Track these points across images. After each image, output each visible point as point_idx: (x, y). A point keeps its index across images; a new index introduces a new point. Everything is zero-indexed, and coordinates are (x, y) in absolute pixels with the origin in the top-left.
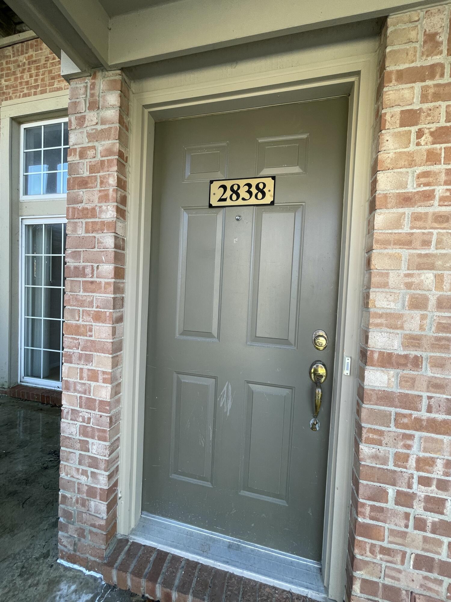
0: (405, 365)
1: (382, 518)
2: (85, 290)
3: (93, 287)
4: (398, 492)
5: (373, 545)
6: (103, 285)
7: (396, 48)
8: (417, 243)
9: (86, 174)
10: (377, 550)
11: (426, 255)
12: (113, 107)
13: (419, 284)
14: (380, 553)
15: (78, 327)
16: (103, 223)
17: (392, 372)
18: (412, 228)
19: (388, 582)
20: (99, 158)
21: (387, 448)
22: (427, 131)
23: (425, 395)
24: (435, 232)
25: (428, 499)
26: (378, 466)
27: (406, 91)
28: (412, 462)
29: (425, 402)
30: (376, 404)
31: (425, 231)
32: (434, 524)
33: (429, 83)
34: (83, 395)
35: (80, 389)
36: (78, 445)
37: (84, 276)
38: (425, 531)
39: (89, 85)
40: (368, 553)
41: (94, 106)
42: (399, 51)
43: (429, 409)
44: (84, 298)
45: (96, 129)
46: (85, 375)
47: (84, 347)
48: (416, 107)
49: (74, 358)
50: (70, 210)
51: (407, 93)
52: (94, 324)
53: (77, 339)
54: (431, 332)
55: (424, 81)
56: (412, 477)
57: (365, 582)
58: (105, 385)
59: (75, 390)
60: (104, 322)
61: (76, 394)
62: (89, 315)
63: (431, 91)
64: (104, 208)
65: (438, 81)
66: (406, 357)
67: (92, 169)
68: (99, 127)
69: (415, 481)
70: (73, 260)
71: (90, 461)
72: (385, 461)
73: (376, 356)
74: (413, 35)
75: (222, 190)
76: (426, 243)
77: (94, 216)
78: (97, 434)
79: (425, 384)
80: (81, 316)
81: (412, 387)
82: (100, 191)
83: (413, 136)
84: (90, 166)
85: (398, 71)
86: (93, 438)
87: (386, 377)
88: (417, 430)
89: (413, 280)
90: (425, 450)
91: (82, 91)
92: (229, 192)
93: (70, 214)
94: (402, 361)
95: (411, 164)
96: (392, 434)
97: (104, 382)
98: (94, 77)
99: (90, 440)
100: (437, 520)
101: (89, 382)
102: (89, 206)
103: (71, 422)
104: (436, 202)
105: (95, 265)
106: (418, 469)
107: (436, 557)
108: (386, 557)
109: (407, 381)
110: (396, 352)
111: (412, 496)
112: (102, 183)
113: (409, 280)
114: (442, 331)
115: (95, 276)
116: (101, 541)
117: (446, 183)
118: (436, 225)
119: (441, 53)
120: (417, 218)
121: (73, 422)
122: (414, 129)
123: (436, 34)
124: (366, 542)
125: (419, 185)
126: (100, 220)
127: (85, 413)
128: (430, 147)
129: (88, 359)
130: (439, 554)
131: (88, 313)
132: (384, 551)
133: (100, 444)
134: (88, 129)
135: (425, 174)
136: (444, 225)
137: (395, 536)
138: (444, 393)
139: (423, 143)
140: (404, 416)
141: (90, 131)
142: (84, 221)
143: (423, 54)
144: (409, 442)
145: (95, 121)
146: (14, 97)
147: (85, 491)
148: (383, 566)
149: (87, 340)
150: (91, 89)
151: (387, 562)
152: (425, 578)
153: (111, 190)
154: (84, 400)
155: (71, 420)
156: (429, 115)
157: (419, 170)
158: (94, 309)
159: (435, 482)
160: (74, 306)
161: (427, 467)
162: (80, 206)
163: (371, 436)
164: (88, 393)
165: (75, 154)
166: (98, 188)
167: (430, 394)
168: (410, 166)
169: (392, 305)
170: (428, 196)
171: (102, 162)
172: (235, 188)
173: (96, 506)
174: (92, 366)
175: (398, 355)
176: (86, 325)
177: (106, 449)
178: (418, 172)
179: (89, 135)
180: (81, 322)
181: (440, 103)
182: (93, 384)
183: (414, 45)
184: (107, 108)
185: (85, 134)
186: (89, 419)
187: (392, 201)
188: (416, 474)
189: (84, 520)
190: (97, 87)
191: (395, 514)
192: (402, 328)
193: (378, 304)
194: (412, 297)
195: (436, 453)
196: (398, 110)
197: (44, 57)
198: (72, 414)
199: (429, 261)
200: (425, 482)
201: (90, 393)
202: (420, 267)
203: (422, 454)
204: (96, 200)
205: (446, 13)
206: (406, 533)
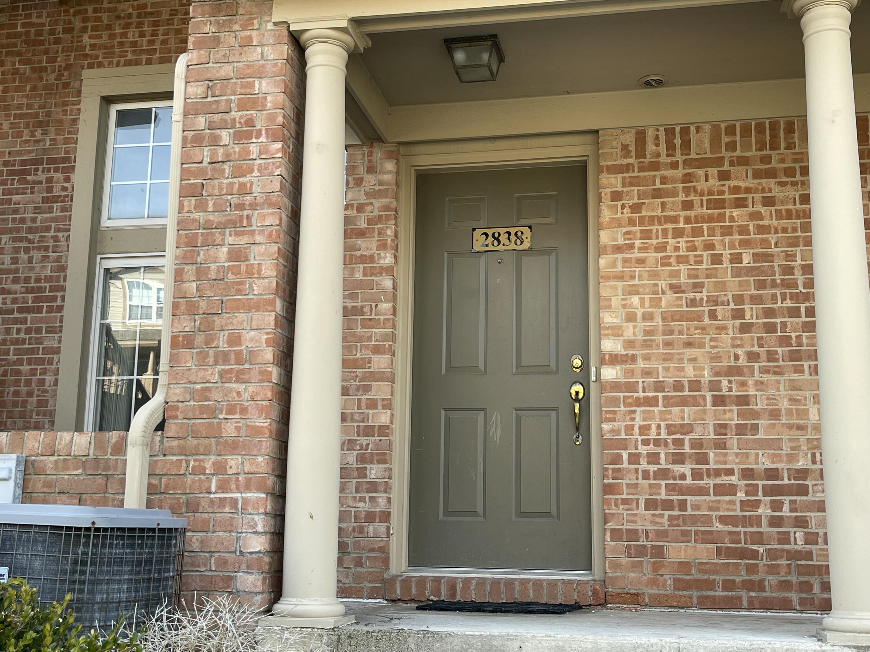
0: (627, 361)
1: (620, 477)
2: (363, 327)
3: (372, 323)
4: (629, 454)
5: (616, 499)
6: (382, 321)
7: (605, 151)
8: (627, 278)
9: (364, 225)
10: (620, 501)
11: (633, 285)
12: (390, 172)
13: (630, 305)
14: (622, 504)
15: (356, 360)
16: (381, 268)
17: (618, 367)
18: (623, 268)
19: (629, 526)
20: (376, 213)
21: (619, 423)
22: (627, 205)
23: (640, 380)
24: (637, 270)
25: (649, 455)
26: (614, 437)
27: (613, 179)
28: (636, 430)
29: (641, 385)
30: (610, 392)
31: (632, 269)
32: (654, 472)
33: (626, 175)
34: (361, 424)
35: (358, 419)
36: (355, 474)
37: (363, 314)
38: (650, 480)
39: (366, 152)
40: (614, 507)
41: (371, 170)
42: (607, 153)
43: (644, 391)
44: (363, 334)
45: (374, 189)
46: (363, 405)
47: (362, 378)
48: (620, 189)
49: (351, 390)
50: (348, 257)
51: (613, 181)
52: (372, 356)
53: (354, 372)
54: (640, 337)
55: (623, 173)
56: (637, 440)
57: (613, 530)
58: (385, 411)
59: (352, 420)
60: (383, 353)
61: (353, 424)
62: (368, 349)
63: (628, 180)
64: (383, 255)
65: (631, 174)
66: (627, 355)
67: (370, 222)
68: (377, 188)
69: (640, 443)
70: (350, 301)
71: (368, 486)
72: (619, 432)
73: (607, 357)
74: (614, 143)
75: (484, 236)
76: (633, 277)
77: (373, 262)
78: (376, 458)
79: (640, 373)
80: (359, 351)
81: (632, 376)
82: (378, 241)
83: (619, 208)
84: (368, 219)
85: (607, 166)
86: (372, 463)
87: (614, 372)
88: (638, 407)
89: (627, 302)
90: (644, 420)
91: (360, 156)
92: (490, 239)
93: (348, 260)
94: (625, 359)
95: (619, 226)
96: (622, 412)
97: (383, 409)
98: (371, 146)
99: (368, 466)
100: (656, 469)
101: (367, 411)
102: (367, 253)
103: (347, 452)
104: (636, 251)
105: (374, 304)
106: (640, 434)
107: (658, 497)
108: (626, 507)
109: (629, 373)
110: (620, 353)
111: (639, 455)
112: (379, 234)
113: (624, 302)
114: (647, 336)
115: (373, 313)
116: (381, 564)
117: (641, 239)
118: (637, 265)
119: (631, 157)
120: (625, 261)
121: (349, 452)
122: (620, 203)
123: (628, 145)
124: (611, 498)
125: (625, 240)
126: (378, 265)
127: (364, 440)
128: (629, 215)
129: (367, 389)
130: (660, 494)
131: (367, 347)
132: (625, 502)
133: (379, 468)
134: (366, 188)
135: (628, 233)
136: (642, 265)
137: (630, 488)
138: (652, 378)
139: (625, 213)
140: (629, 397)
141: (368, 191)
142: (361, 266)
143: (621, 157)
144: (633, 416)
145: (373, 182)
146: (106, 64)
147: (363, 517)
148: (625, 514)
149: (365, 372)
150: (368, 156)
151: (627, 510)
152: (653, 515)
153: (389, 240)
154: (362, 429)
155: (347, 450)
156: (627, 195)
157: (624, 230)
158: (373, 343)
159: (652, 442)
160: (352, 342)
161: (646, 432)
162: (358, 253)
163: (608, 416)
164: (366, 421)
165: (352, 209)
166: (376, 238)
167: (644, 380)
168: (619, 227)
169: (615, 320)
170: (631, 247)
171: (380, 216)
172: (496, 235)
173: (375, 530)
174: (372, 395)
175: (621, 355)
176: (365, 358)
177: (385, 471)
178: (624, 231)
179: (366, 194)
180: (358, 356)
181: (633, 188)
182: (371, 412)
183: (616, 150)
184: (385, 173)
185: (363, 193)
186: (368, 445)
187: (609, 250)
188: (640, 438)
189: (362, 547)
190: (374, 155)
191: (628, 470)
192: (622, 335)
193: (606, 320)
194: (627, 314)
195: (651, 420)
196: (609, 190)
197: (169, 9)
198: (348, 444)
199: (636, 289)
200: (646, 442)
201: (368, 420)
202: (630, 293)
203: (641, 423)
204: (375, 248)
205: (632, 133)
206: (637, 484)
